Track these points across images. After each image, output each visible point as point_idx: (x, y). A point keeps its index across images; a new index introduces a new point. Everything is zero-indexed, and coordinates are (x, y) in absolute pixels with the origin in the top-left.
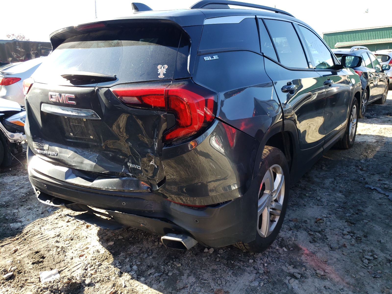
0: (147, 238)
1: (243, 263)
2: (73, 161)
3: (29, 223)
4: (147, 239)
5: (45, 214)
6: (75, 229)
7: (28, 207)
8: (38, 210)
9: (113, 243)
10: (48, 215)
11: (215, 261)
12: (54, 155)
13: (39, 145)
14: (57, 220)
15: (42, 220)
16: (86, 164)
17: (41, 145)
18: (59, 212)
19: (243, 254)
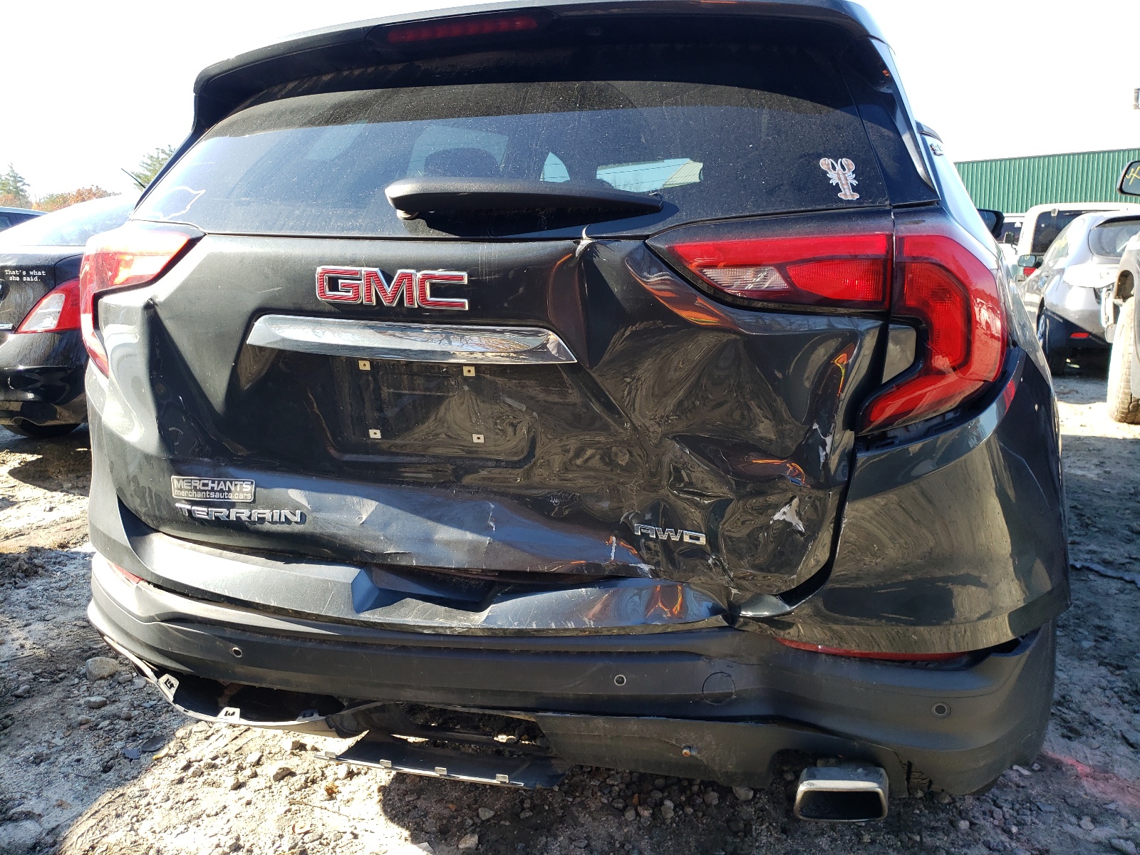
0: (578, 800)
1: (948, 836)
2: (385, 536)
3: (76, 817)
4: (583, 806)
5: (121, 769)
6: (289, 810)
7: (25, 753)
8: (78, 761)
9: (476, 838)
10: (135, 773)
11: (860, 841)
12: (288, 521)
13: (204, 485)
14: (185, 785)
15: (122, 795)
16: (447, 543)
17: (215, 485)
18: (172, 752)
19: (921, 806)
